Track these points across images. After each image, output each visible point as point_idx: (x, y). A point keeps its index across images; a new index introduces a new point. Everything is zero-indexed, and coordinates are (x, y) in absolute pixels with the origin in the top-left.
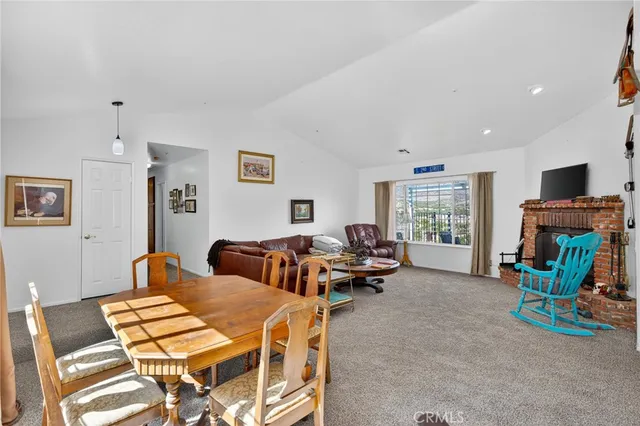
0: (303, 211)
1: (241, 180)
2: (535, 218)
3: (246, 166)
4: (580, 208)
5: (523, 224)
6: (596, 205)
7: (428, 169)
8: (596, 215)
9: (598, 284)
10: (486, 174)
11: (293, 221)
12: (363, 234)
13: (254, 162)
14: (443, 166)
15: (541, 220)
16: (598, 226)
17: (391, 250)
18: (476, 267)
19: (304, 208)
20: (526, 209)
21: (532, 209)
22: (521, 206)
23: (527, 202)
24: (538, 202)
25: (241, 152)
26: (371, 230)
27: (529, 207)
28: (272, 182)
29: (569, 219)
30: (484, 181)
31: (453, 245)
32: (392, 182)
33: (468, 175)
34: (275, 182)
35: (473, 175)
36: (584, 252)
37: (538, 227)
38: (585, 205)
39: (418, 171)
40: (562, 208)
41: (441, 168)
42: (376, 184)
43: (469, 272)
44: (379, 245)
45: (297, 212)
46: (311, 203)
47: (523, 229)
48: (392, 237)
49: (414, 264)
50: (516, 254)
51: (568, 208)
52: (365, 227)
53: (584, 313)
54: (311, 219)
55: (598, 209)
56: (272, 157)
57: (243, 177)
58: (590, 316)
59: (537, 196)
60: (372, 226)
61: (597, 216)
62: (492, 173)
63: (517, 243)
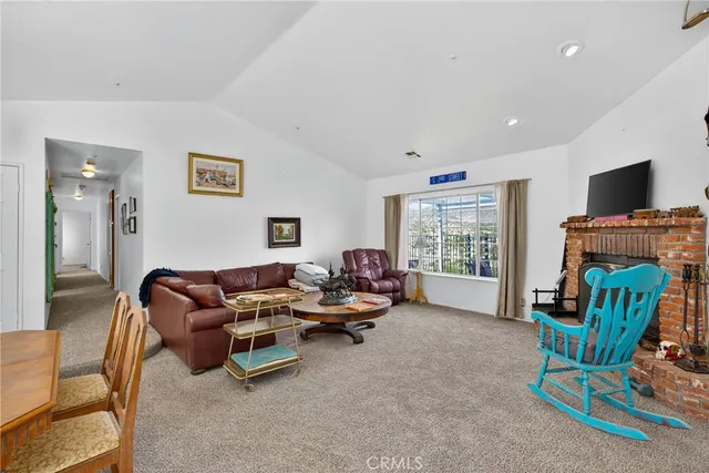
0: (286, 232)
1: (191, 191)
2: (580, 242)
3: (201, 173)
4: (639, 227)
5: (566, 250)
6: (662, 222)
7: (447, 178)
8: (663, 237)
9: (662, 344)
10: (518, 182)
11: (272, 244)
12: (366, 261)
13: (214, 168)
14: (464, 173)
15: (587, 244)
16: (666, 255)
17: (398, 283)
18: (503, 308)
19: (286, 227)
20: (569, 229)
21: (576, 229)
22: (562, 226)
23: (571, 220)
24: (585, 219)
25: (192, 155)
26: (377, 257)
27: (573, 226)
28: (239, 195)
29: (624, 243)
30: (516, 191)
31: (478, 277)
32: (404, 195)
33: (496, 184)
34: (245, 194)
35: (501, 184)
36: (633, 296)
37: (584, 254)
38: (646, 223)
39: (435, 180)
40: (614, 227)
41: (462, 176)
42: (385, 198)
43: (494, 313)
44: (386, 276)
45: (276, 233)
46: (297, 221)
47: (565, 257)
48: (403, 266)
49: (430, 301)
50: (555, 291)
51: (622, 227)
52: (370, 252)
53: (640, 387)
54: (298, 243)
55: (666, 228)
56: (240, 162)
57: (195, 188)
58: (649, 394)
59: (582, 211)
60: (380, 252)
61: (664, 239)
62: (525, 182)
63: (558, 276)
